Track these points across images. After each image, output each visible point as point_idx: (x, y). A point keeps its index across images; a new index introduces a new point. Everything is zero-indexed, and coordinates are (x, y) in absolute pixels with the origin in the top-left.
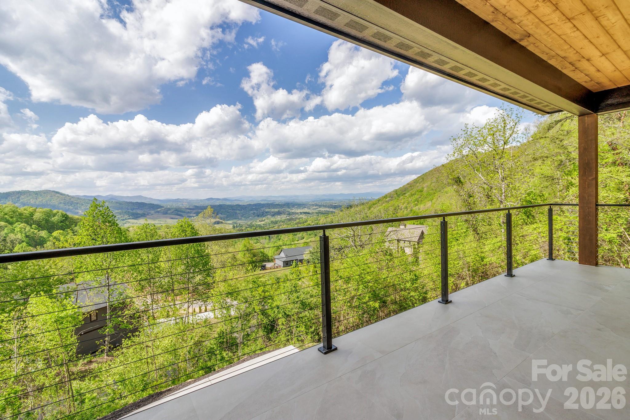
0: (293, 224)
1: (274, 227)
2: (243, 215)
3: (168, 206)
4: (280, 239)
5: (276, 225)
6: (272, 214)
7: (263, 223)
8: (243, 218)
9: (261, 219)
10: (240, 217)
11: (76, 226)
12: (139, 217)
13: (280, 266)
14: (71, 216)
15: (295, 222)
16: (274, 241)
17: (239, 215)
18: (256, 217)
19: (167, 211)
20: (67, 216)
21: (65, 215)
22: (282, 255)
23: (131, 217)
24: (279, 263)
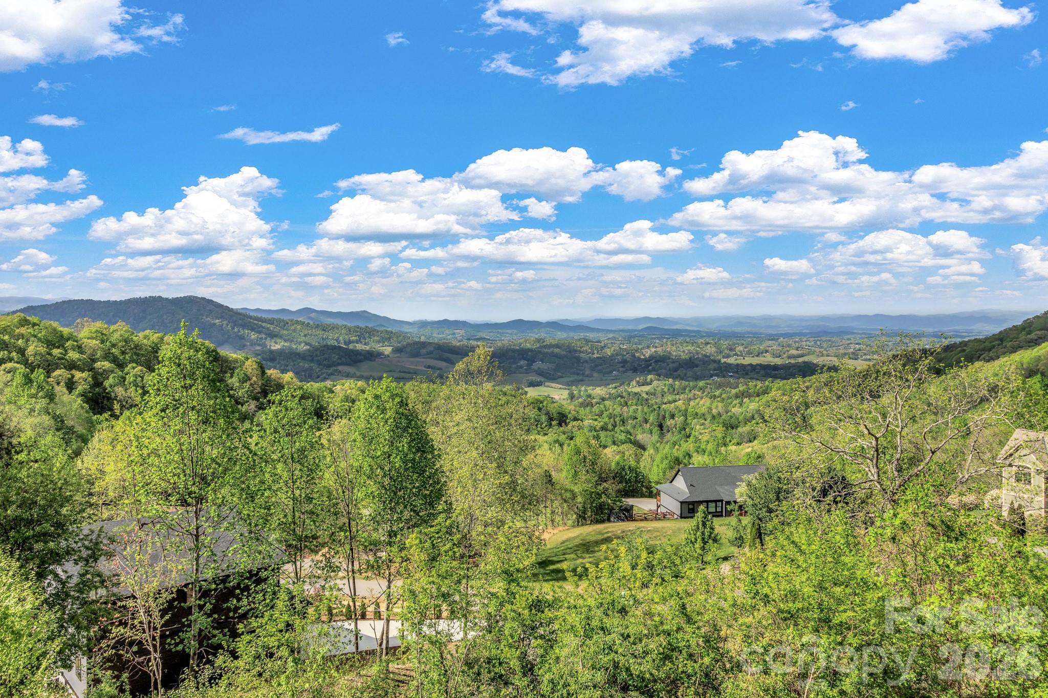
0: (729, 398)
1: (675, 401)
2: (597, 366)
3: (423, 338)
4: (689, 437)
5: (682, 396)
6: (671, 365)
7: (646, 388)
8: (595, 375)
9: (641, 379)
10: (587, 372)
11: (232, 377)
12: (360, 361)
13: (672, 514)
14: (224, 354)
15: (734, 391)
16: (675, 439)
17: (586, 365)
18: (630, 373)
19: (420, 349)
20: (217, 353)
21: (213, 351)
22: (680, 483)
23: (343, 359)
24: (670, 504)
